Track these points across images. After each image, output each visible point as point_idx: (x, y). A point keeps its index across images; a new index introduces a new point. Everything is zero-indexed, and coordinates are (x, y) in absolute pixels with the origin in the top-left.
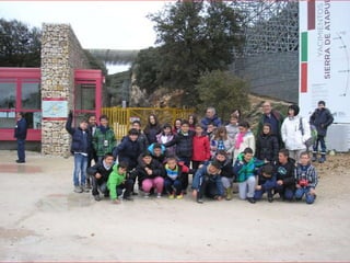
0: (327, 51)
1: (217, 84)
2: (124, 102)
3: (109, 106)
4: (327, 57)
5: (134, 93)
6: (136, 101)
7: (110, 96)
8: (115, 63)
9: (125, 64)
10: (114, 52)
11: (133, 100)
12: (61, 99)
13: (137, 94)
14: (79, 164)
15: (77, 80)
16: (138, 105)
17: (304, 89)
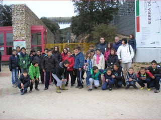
0: (149, 9)
1: (102, 30)
2: (68, 41)
3: (62, 43)
4: (149, 13)
5: (72, 36)
6: (73, 40)
7: (62, 38)
8: (64, 23)
9: (69, 23)
10: (63, 18)
11: (72, 40)
12: (23, 40)
13: (73, 37)
14: (14, 73)
15: (32, 31)
16: (74, 42)
17: (138, 31)
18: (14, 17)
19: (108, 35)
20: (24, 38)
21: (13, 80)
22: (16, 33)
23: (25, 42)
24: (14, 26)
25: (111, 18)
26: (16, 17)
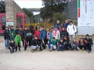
0: (86, 4)
1: (58, 16)
2: (38, 22)
3: (34, 23)
5: (41, 19)
6: (41, 22)
7: (35, 21)
13: (41, 20)
15: (17, 16)
16: (42, 23)
18: (7, 8)
19: (62, 19)
20: (12, 20)
21: (6, 45)
22: (8, 17)
23: (13, 22)
24: (7, 13)
25: (63, 9)
26: (8, 8)
